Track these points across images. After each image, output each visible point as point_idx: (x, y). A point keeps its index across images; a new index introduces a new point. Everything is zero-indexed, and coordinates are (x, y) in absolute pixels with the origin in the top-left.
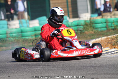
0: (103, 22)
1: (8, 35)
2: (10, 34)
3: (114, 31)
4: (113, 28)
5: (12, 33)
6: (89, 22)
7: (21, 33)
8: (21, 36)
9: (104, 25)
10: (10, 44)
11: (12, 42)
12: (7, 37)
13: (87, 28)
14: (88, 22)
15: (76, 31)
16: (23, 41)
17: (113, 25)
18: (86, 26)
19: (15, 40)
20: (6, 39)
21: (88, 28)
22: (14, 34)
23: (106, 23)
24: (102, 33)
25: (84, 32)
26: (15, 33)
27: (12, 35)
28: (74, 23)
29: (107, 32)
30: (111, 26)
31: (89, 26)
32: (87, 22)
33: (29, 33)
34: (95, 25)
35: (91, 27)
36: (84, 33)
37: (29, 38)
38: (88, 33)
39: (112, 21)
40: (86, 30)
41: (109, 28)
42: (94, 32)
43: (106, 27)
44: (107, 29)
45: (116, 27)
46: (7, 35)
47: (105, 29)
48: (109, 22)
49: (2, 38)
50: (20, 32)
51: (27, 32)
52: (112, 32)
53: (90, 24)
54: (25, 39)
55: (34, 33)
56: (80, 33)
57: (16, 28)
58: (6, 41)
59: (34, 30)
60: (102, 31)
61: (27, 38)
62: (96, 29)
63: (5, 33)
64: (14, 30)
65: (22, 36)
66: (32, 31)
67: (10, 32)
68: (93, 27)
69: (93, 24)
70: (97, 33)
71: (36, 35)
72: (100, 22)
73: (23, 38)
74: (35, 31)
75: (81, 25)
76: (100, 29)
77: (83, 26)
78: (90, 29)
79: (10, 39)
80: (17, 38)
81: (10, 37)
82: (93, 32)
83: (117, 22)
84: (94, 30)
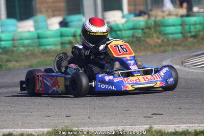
0: (176, 24)
1: (16, 42)
2: (18, 40)
3: (195, 40)
4: (193, 34)
5: (21, 39)
6: (153, 23)
7: (36, 40)
8: (37, 44)
11: (23, 53)
12: (14, 46)
13: (149, 34)
14: (151, 23)
15: (131, 39)
16: (43, 53)
17: (193, 29)
18: (148, 30)
19: (27, 50)
20: (12, 48)
21: (151, 33)
22: (27, 42)
23: (181, 25)
24: (176, 42)
25: (144, 41)
26: (27, 39)
27: (23, 43)
28: (128, 24)
29: (183, 41)
30: (188, 30)
31: (153, 30)
33: (51, 40)
34: (164, 28)
35: (155, 31)
36: (145, 43)
37: (51, 48)
38: (152, 42)
40: (148, 37)
41: (186, 34)
42: (162, 41)
43: (182, 33)
44: (184, 36)
45: (198, 33)
46: (14, 43)
47: (180, 36)
48: (186, 25)
49: (5, 48)
50: (36, 36)
51: (47, 38)
52: (192, 41)
53: (155, 27)
54: (45, 49)
55: (59, 39)
56: (137, 42)
57: (29, 31)
58: (12, 52)
59: (59, 34)
60: (174, 39)
61: (48, 47)
62: (165, 36)
63: (10, 38)
64: (27, 35)
66: (56, 37)
67: (18, 38)
68: (160, 33)
69: (159, 26)
70: (166, 42)
71: (62, 43)
73: (41, 49)
74: (62, 36)
76: (171, 36)
77: (142, 29)
78: (155, 36)
80: (31, 48)
81: (18, 46)
82: (160, 41)
83: (200, 24)
84: (162, 38)
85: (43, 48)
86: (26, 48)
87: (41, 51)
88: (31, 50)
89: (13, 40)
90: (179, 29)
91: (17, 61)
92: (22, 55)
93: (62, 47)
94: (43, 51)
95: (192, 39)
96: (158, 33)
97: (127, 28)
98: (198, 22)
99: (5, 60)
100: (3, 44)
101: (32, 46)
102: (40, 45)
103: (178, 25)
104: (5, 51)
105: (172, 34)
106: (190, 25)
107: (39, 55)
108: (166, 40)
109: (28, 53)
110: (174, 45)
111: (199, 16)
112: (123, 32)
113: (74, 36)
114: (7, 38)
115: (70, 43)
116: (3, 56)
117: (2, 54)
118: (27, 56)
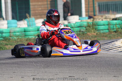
0: (105, 24)
1: (11, 33)
2: (13, 33)
3: (116, 34)
4: (115, 30)
5: (15, 32)
7: (24, 33)
8: (24, 35)
9: (106, 27)
10: (13, 42)
12: (11, 36)
14: (91, 24)
15: (79, 32)
17: (115, 28)
18: (88, 27)
19: (18, 39)
20: (9, 38)
21: (90, 29)
22: (18, 34)
23: (108, 25)
24: (105, 35)
26: (18, 32)
27: (16, 34)
28: (77, 24)
29: (109, 34)
30: (113, 28)
31: (91, 27)
32: (89, 23)
33: (32, 33)
34: (98, 26)
35: (93, 28)
36: (87, 35)
37: (32, 38)
38: (91, 35)
39: (115, 24)
40: (88, 32)
41: (111, 30)
42: (97, 34)
43: (108, 29)
44: (109, 31)
45: (117, 30)
47: (107, 31)
48: (111, 25)
49: (5, 37)
50: (23, 31)
51: (30, 31)
52: (114, 34)
53: (92, 26)
54: (28, 38)
55: (37, 32)
56: (82, 35)
58: (9, 39)
59: (37, 30)
60: (104, 33)
61: (30, 37)
62: (98, 31)
65: (26, 36)
66: (35, 31)
67: (13, 31)
68: (96, 29)
69: (95, 25)
70: (99, 34)
72: (103, 24)
73: (26, 38)
75: (83, 26)
76: (102, 31)
77: (85, 27)
78: (92, 31)
79: (13, 37)
80: (20, 37)
81: (13, 36)
82: (95, 34)
83: (119, 24)
84: (97, 32)
87: (26, 39)
88: (20, 39)
89: (10, 33)
90: (107, 27)
91: (11, 45)
92: (15, 41)
94: (27, 39)
95: (114, 33)
96: (94, 30)
97: (76, 26)
98: (117, 23)
99: (4, 44)
100: (4, 35)
103: (107, 25)
104: (5, 39)
105: (103, 30)
106: (113, 25)
107: (25, 41)
108: (99, 33)
109: (19, 40)
110: (103, 36)
111: (118, 20)
112: (74, 28)
114: (6, 32)
116: (4, 42)
117: (3, 41)
118: (17, 42)
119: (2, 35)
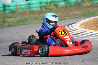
7: (28, 6)
11: (20, 13)
12: (17, 9)
13: (84, 1)
15: (75, 4)
16: (30, 12)
19: (23, 11)
20: (15, 10)
24: (97, 5)
27: (21, 7)
33: (35, 6)
36: (82, 5)
37: (35, 10)
38: (85, 5)
49: (12, 10)
50: (28, 4)
51: (33, 4)
55: (39, 5)
56: (78, 6)
58: (15, 12)
60: (97, 3)
61: (33, 9)
62: (92, 2)
67: (19, 5)
71: (41, 7)
74: (40, 3)
76: (95, 2)
78: (87, 2)
80: (25, 10)
81: (19, 9)
82: (89, 4)
85: (31, 9)
86: (23, 10)
89: (16, 6)
91: (15, 17)
93: (41, 9)
96: (89, 1)
100: (11, 8)
101: (25, 9)
102: (29, 8)
108: (92, 4)
113: (47, 3)
114: (13, 5)
115: (45, 6)
117: (10, 13)
119: (9, 8)
